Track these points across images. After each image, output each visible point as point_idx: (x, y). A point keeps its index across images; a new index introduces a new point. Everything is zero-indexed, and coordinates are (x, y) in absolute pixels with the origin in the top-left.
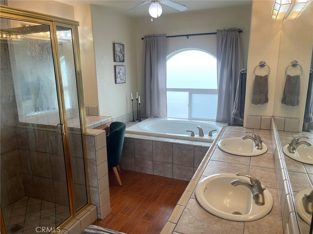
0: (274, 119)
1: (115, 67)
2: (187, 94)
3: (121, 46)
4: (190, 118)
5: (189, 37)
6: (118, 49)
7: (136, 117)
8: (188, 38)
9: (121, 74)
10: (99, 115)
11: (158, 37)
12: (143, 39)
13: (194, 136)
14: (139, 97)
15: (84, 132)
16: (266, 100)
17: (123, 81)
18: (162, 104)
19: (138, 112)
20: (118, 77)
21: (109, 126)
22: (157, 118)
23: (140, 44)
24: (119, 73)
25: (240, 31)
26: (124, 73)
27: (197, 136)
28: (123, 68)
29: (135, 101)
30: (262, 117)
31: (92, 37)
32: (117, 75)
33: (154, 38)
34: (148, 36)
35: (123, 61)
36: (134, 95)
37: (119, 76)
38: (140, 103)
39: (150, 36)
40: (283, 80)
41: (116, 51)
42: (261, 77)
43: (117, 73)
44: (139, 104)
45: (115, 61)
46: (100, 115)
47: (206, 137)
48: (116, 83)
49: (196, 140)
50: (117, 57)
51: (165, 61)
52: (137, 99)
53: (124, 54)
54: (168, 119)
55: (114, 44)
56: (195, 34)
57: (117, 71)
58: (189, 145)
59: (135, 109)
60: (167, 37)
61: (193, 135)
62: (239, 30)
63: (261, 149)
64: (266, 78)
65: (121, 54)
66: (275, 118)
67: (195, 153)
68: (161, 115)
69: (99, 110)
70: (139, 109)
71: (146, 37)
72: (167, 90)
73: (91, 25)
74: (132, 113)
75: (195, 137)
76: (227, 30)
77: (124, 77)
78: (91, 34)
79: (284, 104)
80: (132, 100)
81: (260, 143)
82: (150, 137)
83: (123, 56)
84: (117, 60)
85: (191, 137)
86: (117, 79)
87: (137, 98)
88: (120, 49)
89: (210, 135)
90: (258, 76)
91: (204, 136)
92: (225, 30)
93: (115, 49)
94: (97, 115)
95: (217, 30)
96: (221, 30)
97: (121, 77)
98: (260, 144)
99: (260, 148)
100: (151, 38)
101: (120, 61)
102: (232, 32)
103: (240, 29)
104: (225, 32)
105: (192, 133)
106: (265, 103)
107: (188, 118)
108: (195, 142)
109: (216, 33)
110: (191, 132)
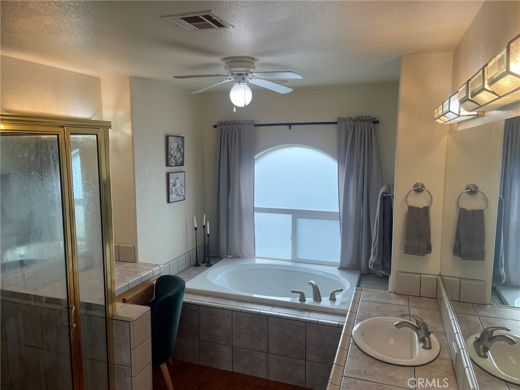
0: (442, 280)
1: (168, 175)
2: (289, 218)
3: (179, 140)
4: (295, 260)
5: (292, 126)
6: (173, 144)
7: (201, 258)
8: (290, 128)
9: (178, 185)
10: (137, 262)
11: (240, 124)
12: (215, 126)
13: (305, 300)
14: (208, 223)
15: (110, 312)
16: (429, 249)
17: (182, 198)
18: (246, 234)
19: (206, 248)
20: (172, 192)
21: (155, 282)
22: (239, 258)
23: (211, 136)
24: (174, 185)
25: (376, 122)
26: (183, 184)
27: (309, 300)
28: (181, 175)
29: (200, 230)
30: (422, 276)
31: (130, 129)
32: (170, 189)
33: (235, 126)
34: (224, 123)
35: (182, 164)
36: (200, 220)
37: (173, 190)
38: (208, 233)
39: (228, 123)
40: (454, 216)
41: (170, 149)
42: (418, 209)
43: (171, 185)
44: (208, 235)
45: (168, 165)
46: (139, 261)
47: (325, 302)
48: (168, 202)
49: (309, 309)
50: (171, 158)
51: (252, 162)
52: (204, 227)
53: (184, 153)
54: (258, 261)
55: (167, 138)
56: (302, 122)
57: (171, 181)
58: (297, 320)
59: (200, 242)
60: (256, 125)
61: (303, 299)
62: (374, 120)
63: (430, 348)
64: (426, 211)
65: (179, 153)
66: (444, 278)
67: (307, 334)
68: (245, 253)
69: (137, 251)
70: (207, 242)
71: (221, 124)
72: (254, 210)
73: (129, 109)
74: (195, 250)
75: (306, 303)
76: (353, 119)
77: (183, 191)
78: (129, 125)
79: (458, 256)
80: (196, 229)
81: (427, 337)
82: (228, 301)
83: (183, 155)
84: (172, 162)
85: (299, 302)
86: (171, 195)
87: (204, 224)
88: (176, 145)
89: (333, 299)
90: (413, 207)
91: (321, 300)
92: (350, 119)
93: (169, 146)
94: (134, 260)
95: (338, 118)
96: (345, 119)
97: (178, 191)
98: (427, 339)
99: (427, 346)
100: (228, 126)
101: (177, 165)
102: (362, 122)
103: (374, 118)
104: (351, 122)
105: (301, 296)
106: (426, 253)
107: (290, 259)
108: (307, 314)
109: (336, 123)
110: (300, 294)
